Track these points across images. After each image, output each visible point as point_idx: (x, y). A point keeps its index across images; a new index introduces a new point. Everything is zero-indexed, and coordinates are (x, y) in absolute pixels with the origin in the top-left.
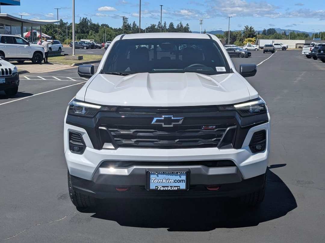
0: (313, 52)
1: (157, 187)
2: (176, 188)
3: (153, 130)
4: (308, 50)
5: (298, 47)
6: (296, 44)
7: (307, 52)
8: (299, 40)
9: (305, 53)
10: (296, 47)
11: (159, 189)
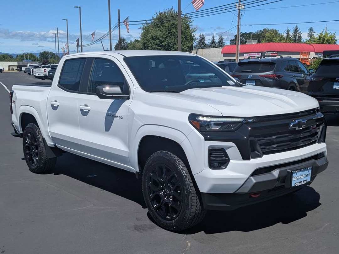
0: (51, 73)
1: (295, 184)
2: (305, 182)
3: (287, 135)
4: (42, 72)
5: (11, 69)
6: (8, 66)
7: (41, 74)
8: (11, 61)
9: (39, 74)
10: (9, 70)
11: (297, 185)
